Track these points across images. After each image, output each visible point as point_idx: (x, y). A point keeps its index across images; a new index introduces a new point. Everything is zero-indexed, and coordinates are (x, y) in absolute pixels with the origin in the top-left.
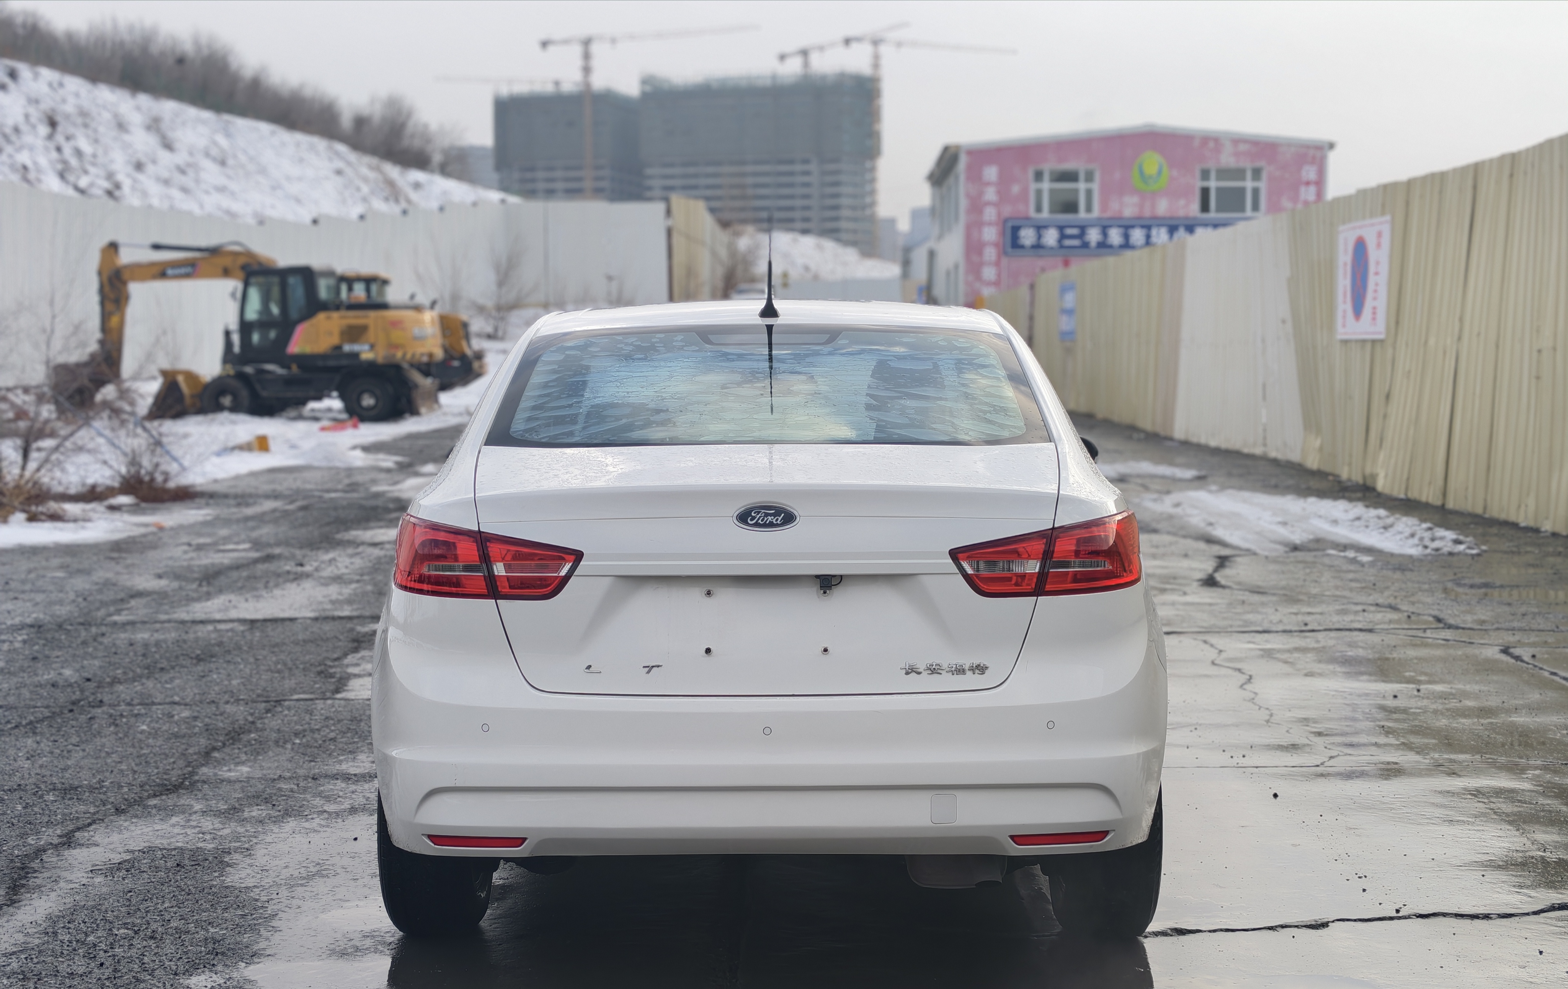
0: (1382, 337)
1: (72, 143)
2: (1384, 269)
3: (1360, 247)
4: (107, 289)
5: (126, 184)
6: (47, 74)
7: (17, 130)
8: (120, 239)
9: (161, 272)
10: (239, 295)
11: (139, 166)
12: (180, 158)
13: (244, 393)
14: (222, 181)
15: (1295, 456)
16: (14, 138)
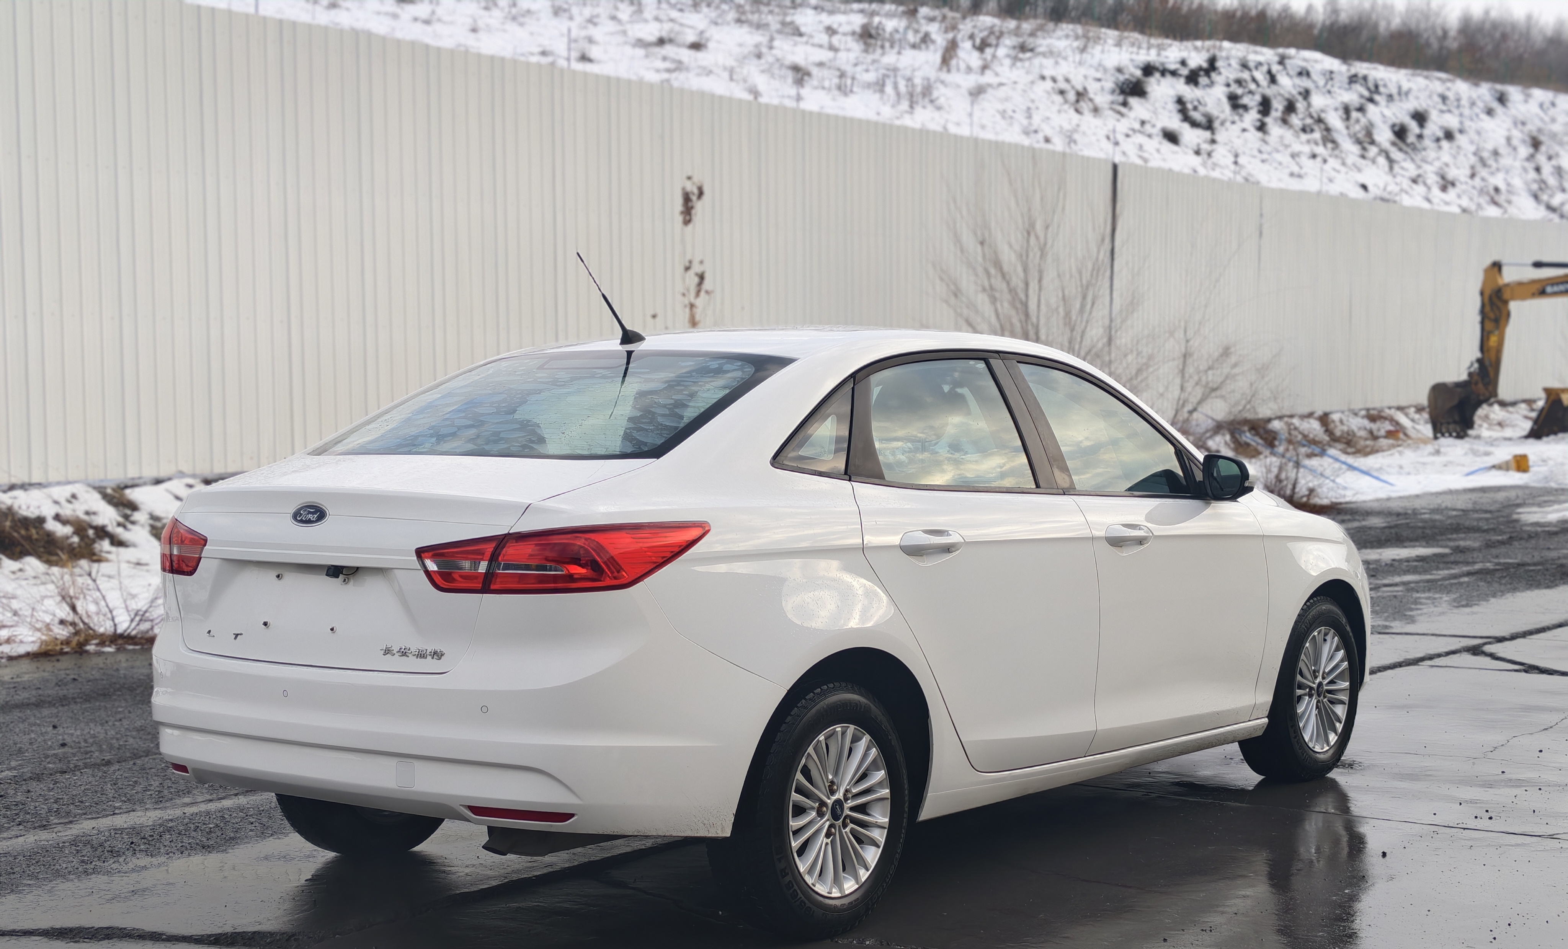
1: (1554, 161)
4: (1487, 308)
6: (1539, 94)
7: (1496, 153)
8: (1504, 260)
9: (1540, 290)
16: (1491, 162)
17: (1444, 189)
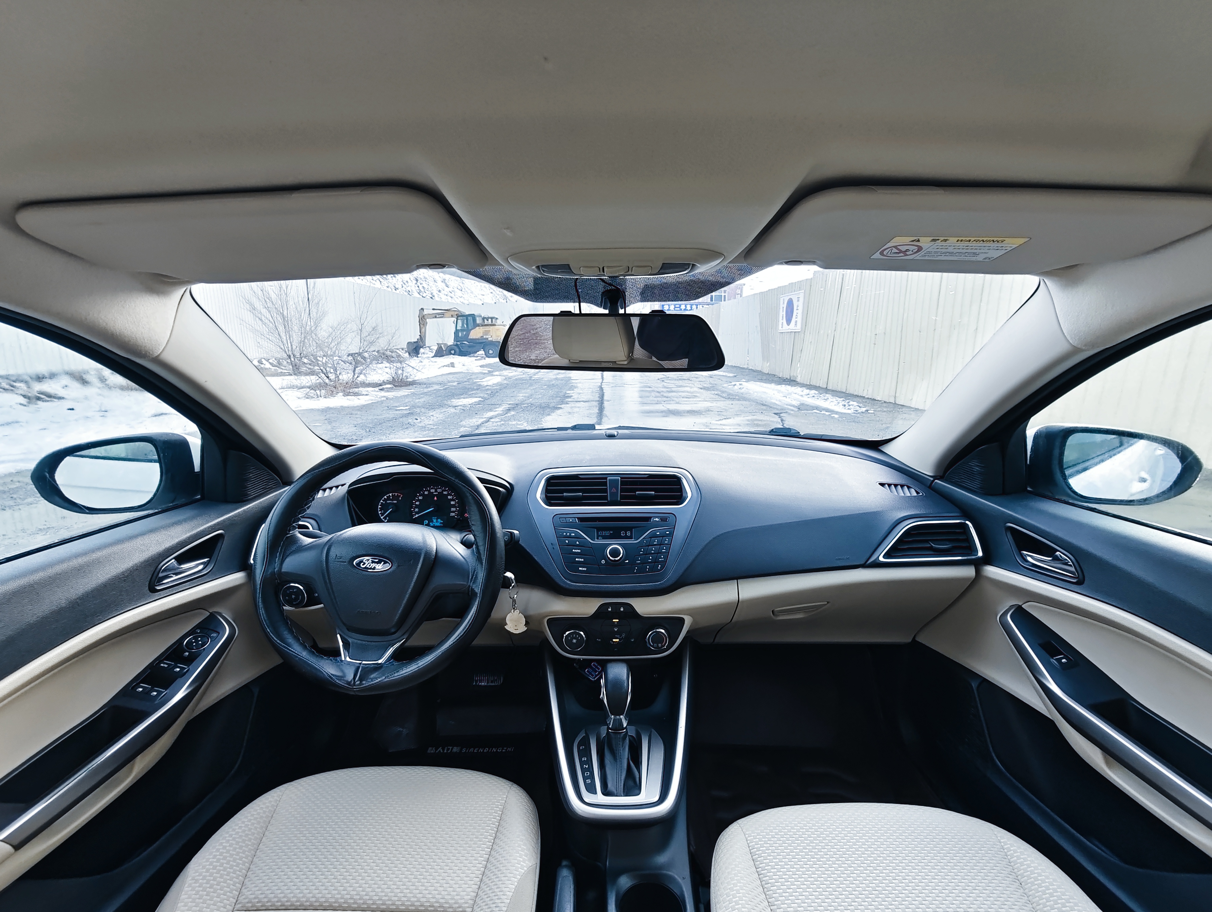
0: (800, 331)
1: (422, 285)
2: (800, 308)
3: (790, 303)
4: (421, 321)
5: (436, 296)
8: (424, 308)
9: (435, 316)
10: (455, 322)
11: (440, 291)
12: (450, 289)
13: (457, 350)
14: (461, 295)
15: (759, 369)
16: (406, 284)
17: (396, 290)
